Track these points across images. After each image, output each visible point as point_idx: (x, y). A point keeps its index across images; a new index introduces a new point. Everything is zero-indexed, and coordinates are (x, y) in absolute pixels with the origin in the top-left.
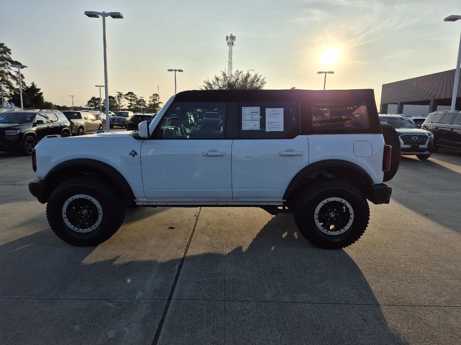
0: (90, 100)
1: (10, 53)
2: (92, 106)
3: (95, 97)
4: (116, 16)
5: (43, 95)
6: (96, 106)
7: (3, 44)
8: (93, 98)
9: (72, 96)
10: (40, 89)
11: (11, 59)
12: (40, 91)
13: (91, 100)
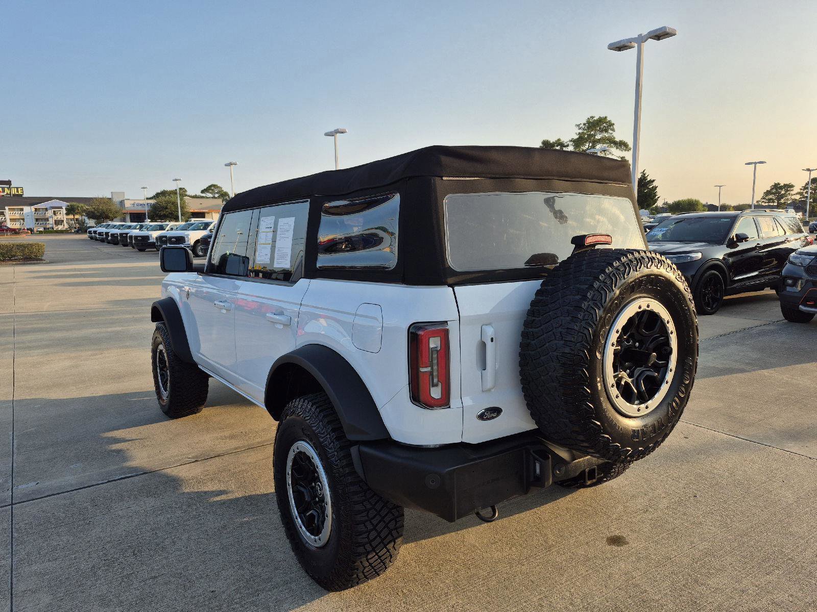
0: (769, 189)
1: (613, 130)
2: (770, 200)
3: (779, 184)
4: (660, 35)
5: (657, 190)
6: (780, 200)
7: (606, 118)
8: (776, 186)
9: (720, 186)
10: (654, 181)
11: (614, 138)
12: (654, 184)
13: (772, 189)
